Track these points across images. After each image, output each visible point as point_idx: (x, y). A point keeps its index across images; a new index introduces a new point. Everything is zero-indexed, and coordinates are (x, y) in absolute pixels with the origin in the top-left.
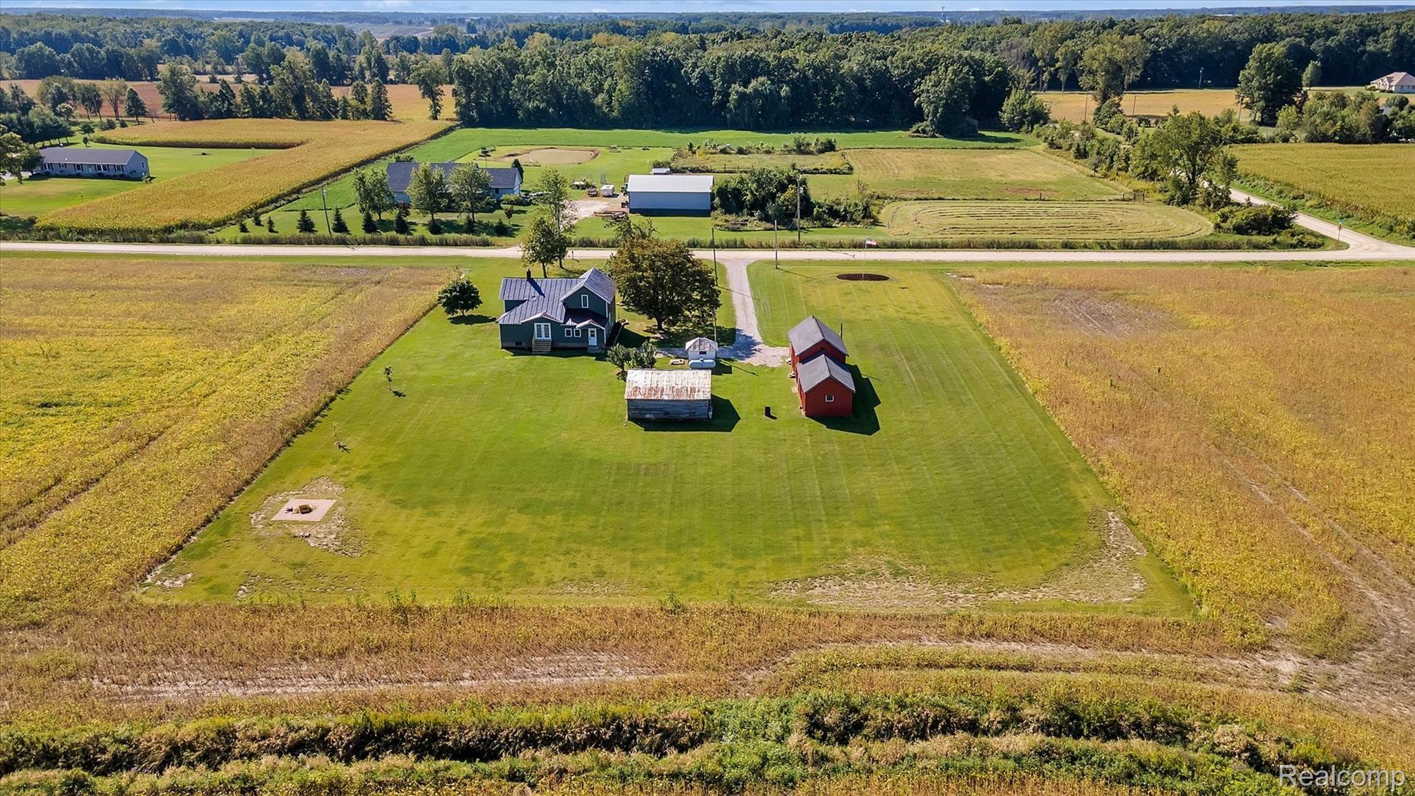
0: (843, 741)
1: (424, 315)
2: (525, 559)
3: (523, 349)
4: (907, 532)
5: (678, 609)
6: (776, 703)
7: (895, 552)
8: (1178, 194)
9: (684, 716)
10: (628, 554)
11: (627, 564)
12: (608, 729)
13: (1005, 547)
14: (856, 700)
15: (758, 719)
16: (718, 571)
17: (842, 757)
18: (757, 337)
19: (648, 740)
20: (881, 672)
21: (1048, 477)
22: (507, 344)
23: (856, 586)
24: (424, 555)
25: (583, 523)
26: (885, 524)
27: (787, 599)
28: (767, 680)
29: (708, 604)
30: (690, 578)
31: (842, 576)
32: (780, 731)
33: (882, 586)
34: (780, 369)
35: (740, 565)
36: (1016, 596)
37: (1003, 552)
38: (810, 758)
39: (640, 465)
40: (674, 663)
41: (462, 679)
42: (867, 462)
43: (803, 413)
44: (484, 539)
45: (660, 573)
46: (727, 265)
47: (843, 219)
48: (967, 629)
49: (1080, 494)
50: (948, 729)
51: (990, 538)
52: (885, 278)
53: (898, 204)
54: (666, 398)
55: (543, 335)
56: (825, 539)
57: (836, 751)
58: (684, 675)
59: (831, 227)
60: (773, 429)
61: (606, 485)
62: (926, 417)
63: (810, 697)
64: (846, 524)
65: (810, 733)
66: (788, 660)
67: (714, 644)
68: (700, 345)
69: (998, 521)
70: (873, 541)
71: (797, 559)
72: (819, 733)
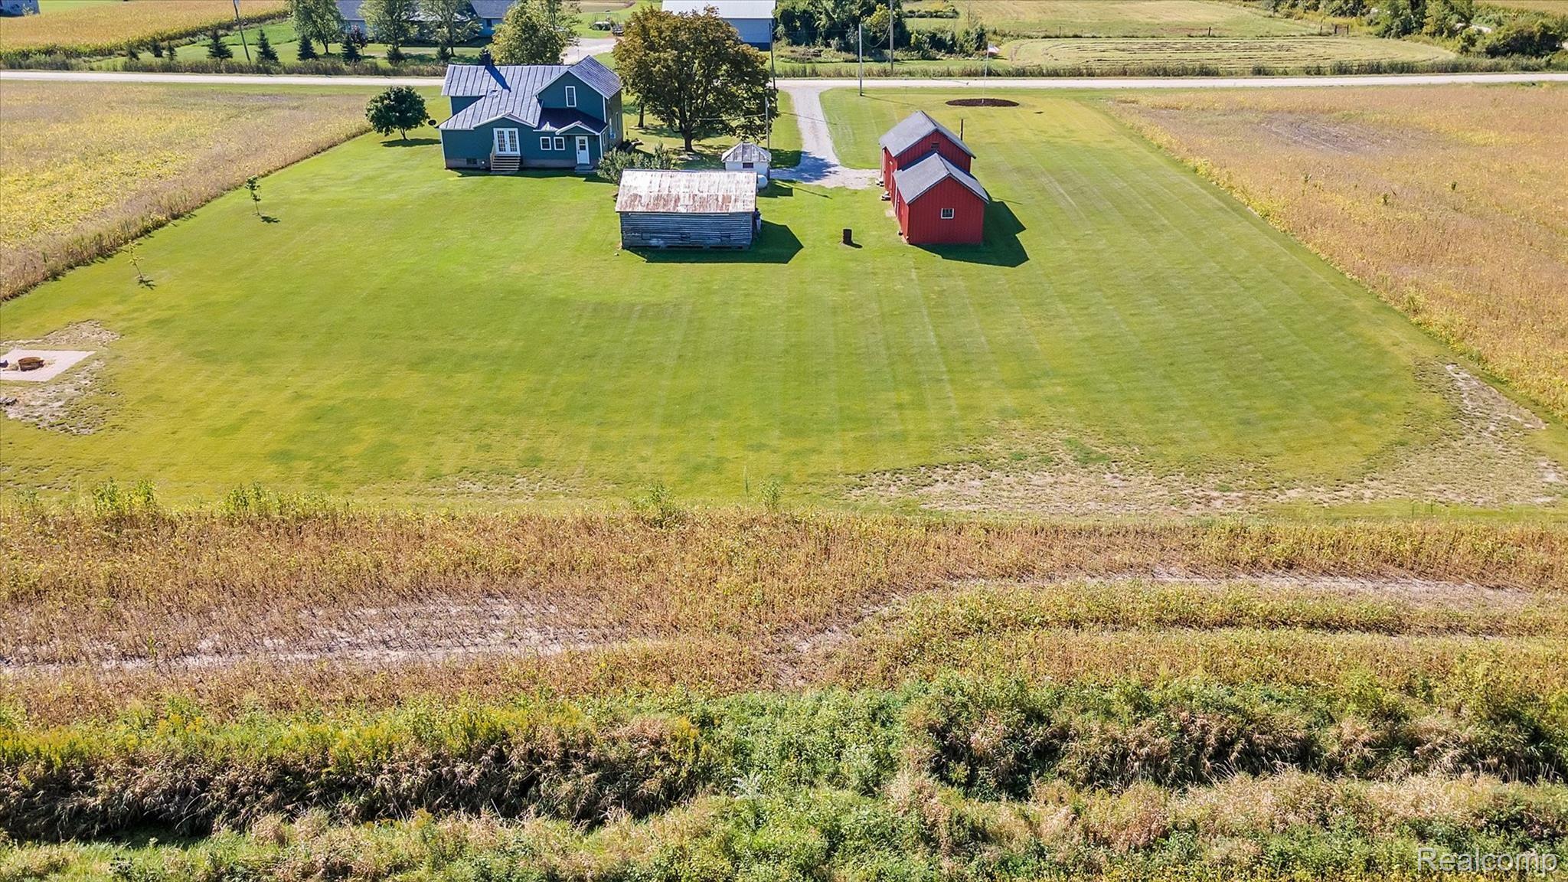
0: (1017, 789)
1: (349, 138)
2: (397, 438)
3: (478, 169)
4: (1097, 396)
5: (668, 519)
6: (861, 700)
7: (1078, 426)
8: (1397, 22)
9: (652, 733)
10: (592, 430)
11: (585, 448)
12: (476, 761)
13: (1278, 417)
14: (1040, 695)
15: (821, 737)
16: (752, 456)
17: (1022, 833)
18: (832, 159)
19: (567, 787)
20: (1084, 636)
21: (1320, 318)
22: (453, 163)
23: (1012, 479)
24: (214, 432)
25: (517, 386)
26: (1054, 384)
27: (882, 502)
28: (843, 652)
29: (728, 508)
30: (698, 468)
31: (985, 463)
32: (871, 768)
33: (1062, 479)
34: (866, 192)
35: (793, 447)
36: (1322, 494)
37: (1276, 424)
38: (944, 833)
39: (633, 305)
40: (648, 618)
41: (194, 652)
42: (1012, 301)
43: (904, 239)
44: (332, 408)
45: (644, 460)
46: (791, 92)
47: (950, 50)
48: (1245, 552)
49: (1385, 342)
50: (1256, 762)
51: (1246, 403)
52: (1014, 104)
53: (1020, 41)
54: (682, 210)
55: (508, 147)
56: (949, 408)
57: (1002, 814)
58: (666, 644)
59: (935, 59)
60: (856, 260)
61: (571, 333)
62: (1102, 244)
63: (936, 688)
64: (986, 384)
65: (940, 770)
66: (886, 611)
67: (736, 580)
68: (744, 153)
69: (1254, 379)
70: (1036, 410)
71: (900, 438)
72: (960, 771)
